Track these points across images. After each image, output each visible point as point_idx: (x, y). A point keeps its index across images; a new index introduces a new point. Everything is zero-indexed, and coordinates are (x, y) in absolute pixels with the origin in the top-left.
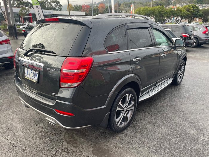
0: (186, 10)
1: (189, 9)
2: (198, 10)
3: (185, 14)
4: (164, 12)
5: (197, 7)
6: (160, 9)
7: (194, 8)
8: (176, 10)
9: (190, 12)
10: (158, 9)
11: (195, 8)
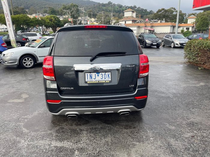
0: (50, 21)
1: (51, 19)
2: (59, 21)
3: (49, 24)
4: (29, 20)
5: (58, 18)
6: (25, 18)
7: (55, 18)
8: (40, 19)
9: (53, 22)
10: (22, 17)
11: (57, 19)
